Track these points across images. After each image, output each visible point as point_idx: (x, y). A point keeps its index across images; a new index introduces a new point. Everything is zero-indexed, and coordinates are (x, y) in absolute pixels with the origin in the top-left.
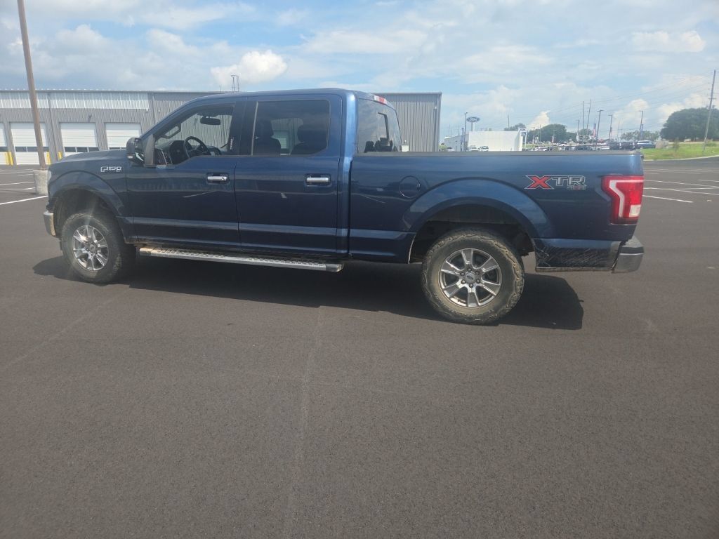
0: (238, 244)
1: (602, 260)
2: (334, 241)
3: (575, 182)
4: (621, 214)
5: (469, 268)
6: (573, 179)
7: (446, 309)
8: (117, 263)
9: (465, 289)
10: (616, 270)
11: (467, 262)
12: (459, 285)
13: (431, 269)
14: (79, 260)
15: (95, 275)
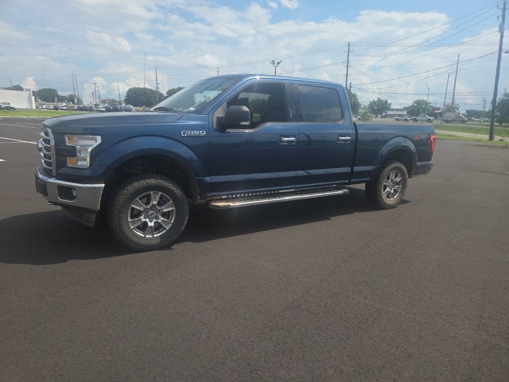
3: (424, 137)
4: (432, 151)
7: (386, 204)
9: (390, 191)
13: (381, 184)
14: (134, 230)
15: (158, 241)
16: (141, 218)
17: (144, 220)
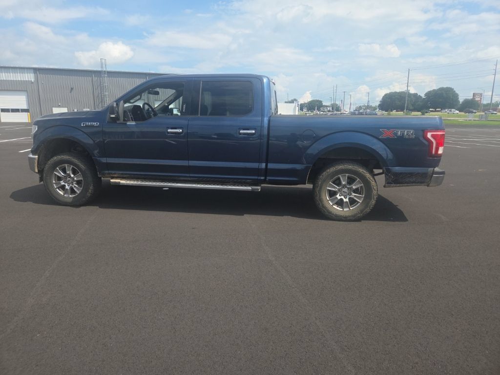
0: (188, 175)
1: (423, 179)
2: (257, 172)
3: (408, 133)
4: (433, 152)
5: (344, 186)
6: (407, 132)
7: (330, 213)
8: (90, 191)
9: (341, 200)
10: (430, 185)
11: (344, 183)
12: (339, 197)
13: (321, 188)
14: (57, 190)
15: (71, 200)
16: (61, 182)
17: (63, 183)
